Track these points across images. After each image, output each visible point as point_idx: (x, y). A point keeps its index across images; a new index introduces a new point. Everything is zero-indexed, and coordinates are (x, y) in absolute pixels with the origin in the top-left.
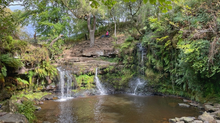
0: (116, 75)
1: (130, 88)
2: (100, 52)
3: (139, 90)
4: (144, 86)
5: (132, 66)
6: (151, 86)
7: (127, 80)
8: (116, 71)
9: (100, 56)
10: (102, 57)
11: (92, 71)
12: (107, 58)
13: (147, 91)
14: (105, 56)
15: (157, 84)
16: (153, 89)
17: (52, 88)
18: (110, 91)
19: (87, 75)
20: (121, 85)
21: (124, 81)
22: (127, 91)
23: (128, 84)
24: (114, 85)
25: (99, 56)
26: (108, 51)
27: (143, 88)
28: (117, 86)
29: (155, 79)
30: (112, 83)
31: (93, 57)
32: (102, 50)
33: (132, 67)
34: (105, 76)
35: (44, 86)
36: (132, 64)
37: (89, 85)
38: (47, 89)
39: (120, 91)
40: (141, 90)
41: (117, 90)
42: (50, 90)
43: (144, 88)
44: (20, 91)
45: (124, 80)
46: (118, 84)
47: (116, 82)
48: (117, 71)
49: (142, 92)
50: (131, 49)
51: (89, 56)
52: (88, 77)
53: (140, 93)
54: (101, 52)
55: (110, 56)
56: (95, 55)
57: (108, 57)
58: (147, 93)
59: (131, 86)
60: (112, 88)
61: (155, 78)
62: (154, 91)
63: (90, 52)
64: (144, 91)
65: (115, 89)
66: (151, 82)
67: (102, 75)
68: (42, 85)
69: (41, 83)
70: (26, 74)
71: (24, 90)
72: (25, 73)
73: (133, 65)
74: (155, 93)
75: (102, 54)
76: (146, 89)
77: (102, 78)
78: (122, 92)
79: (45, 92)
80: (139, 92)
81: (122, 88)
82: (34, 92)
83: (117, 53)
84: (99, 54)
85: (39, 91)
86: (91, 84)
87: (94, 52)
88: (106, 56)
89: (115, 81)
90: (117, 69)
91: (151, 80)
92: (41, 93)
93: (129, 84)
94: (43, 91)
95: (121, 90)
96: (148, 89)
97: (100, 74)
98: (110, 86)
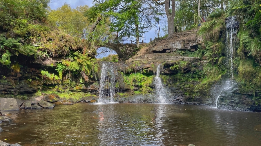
0: (194, 76)
1: (211, 97)
2: (175, 44)
3: (222, 99)
4: (232, 92)
5: (220, 59)
6: (247, 92)
7: (209, 85)
8: (193, 69)
9: (177, 49)
10: (179, 51)
11: (149, 68)
12: (189, 53)
13: (238, 103)
14: (184, 50)
15: (259, 89)
16: (252, 98)
17: (95, 89)
18: (178, 100)
19: (140, 73)
20: (197, 92)
21: (204, 86)
22: (207, 102)
23: (209, 91)
24: (186, 90)
25: (175, 50)
26: (189, 41)
27: (230, 96)
28: (190, 92)
29: (254, 79)
30: (183, 88)
31: (166, 52)
32: (180, 41)
33: (219, 61)
34: (174, 77)
35: (83, 84)
36: (220, 57)
37: (144, 88)
38: (90, 89)
39: (194, 101)
40: (226, 100)
41: (189, 99)
42: (93, 92)
43: (232, 96)
44: (51, 87)
45: (204, 84)
46: (193, 89)
47: (189, 87)
48: (195, 70)
49: (228, 103)
50: (217, 29)
51: (161, 50)
52: (143, 76)
53: (224, 105)
54: (178, 44)
55: (192, 50)
56: (169, 49)
57: (189, 50)
58: (238, 106)
59: (214, 93)
60: (182, 95)
61: (255, 77)
62: (254, 104)
63: (162, 46)
64: (232, 102)
65: (187, 97)
66: (245, 85)
67: (169, 76)
68: (81, 84)
69: (80, 81)
70: (52, 66)
71: (57, 87)
72: (50, 66)
73: (222, 57)
74: (256, 108)
75: (180, 46)
76: (236, 98)
77: (170, 80)
78: (197, 103)
79: (88, 93)
80: (223, 103)
81: (198, 96)
82: (72, 91)
83: (200, 42)
84: (175, 46)
85: (78, 90)
86: (148, 88)
87: (168, 44)
88: (186, 49)
89: (189, 85)
90: (196, 66)
91: (246, 80)
92: (82, 93)
93: (211, 90)
94: (85, 91)
95: (196, 100)
96: (240, 98)
97: (165, 74)
98: (180, 92)
